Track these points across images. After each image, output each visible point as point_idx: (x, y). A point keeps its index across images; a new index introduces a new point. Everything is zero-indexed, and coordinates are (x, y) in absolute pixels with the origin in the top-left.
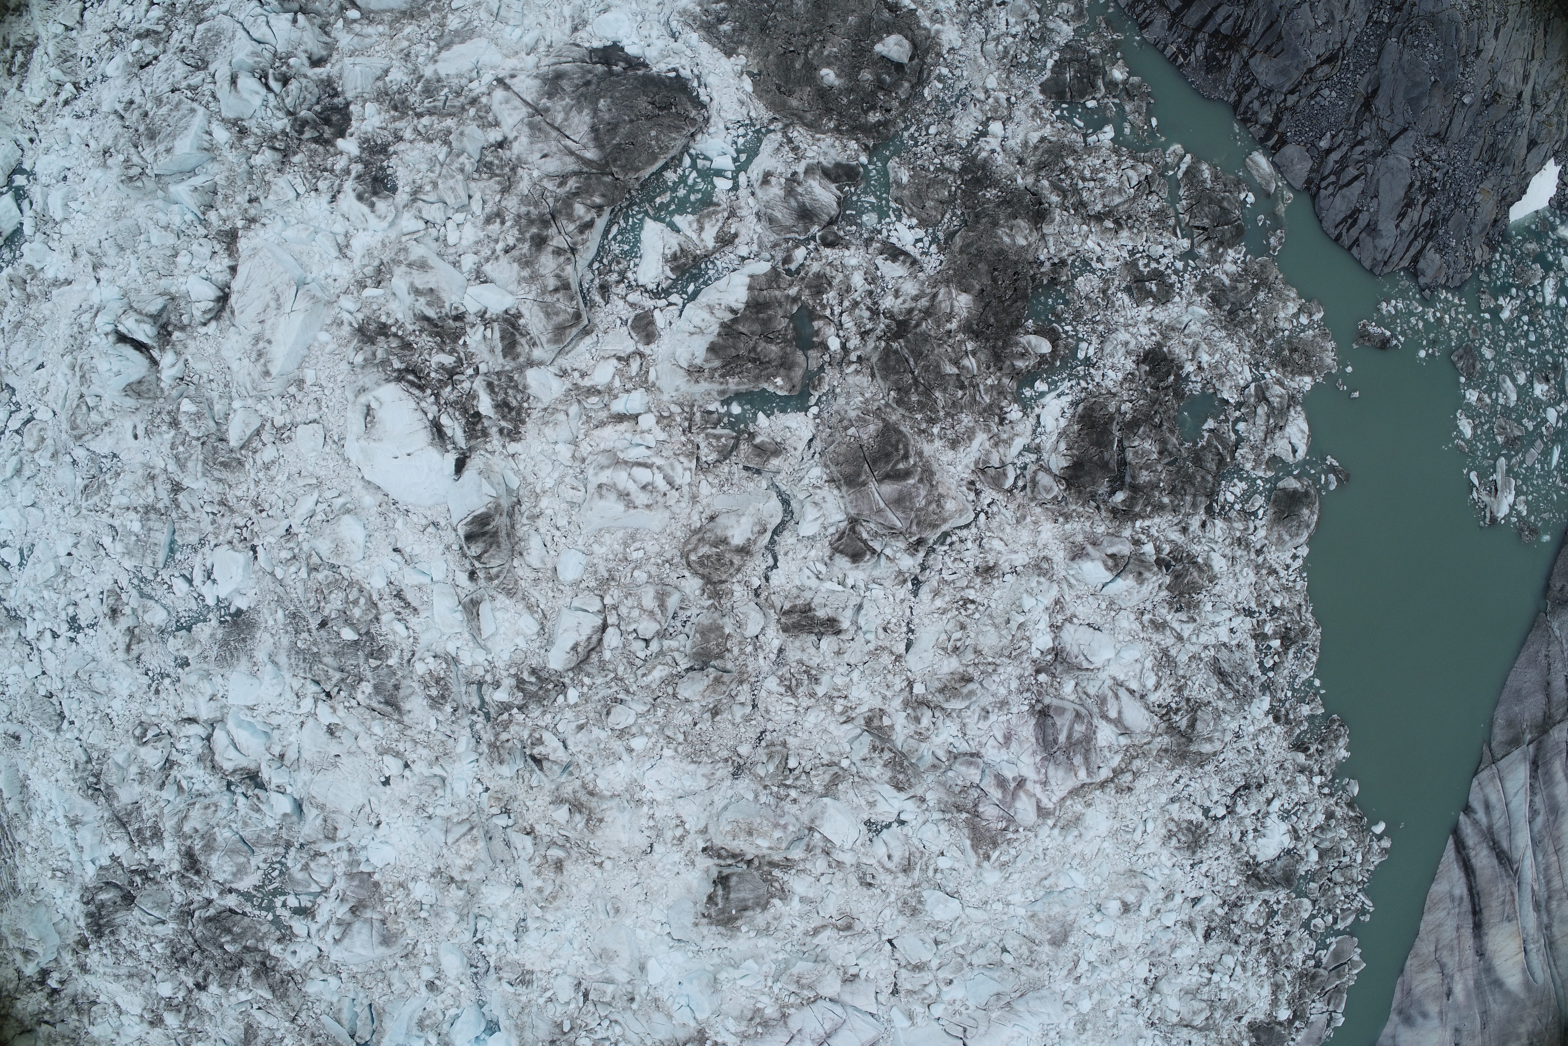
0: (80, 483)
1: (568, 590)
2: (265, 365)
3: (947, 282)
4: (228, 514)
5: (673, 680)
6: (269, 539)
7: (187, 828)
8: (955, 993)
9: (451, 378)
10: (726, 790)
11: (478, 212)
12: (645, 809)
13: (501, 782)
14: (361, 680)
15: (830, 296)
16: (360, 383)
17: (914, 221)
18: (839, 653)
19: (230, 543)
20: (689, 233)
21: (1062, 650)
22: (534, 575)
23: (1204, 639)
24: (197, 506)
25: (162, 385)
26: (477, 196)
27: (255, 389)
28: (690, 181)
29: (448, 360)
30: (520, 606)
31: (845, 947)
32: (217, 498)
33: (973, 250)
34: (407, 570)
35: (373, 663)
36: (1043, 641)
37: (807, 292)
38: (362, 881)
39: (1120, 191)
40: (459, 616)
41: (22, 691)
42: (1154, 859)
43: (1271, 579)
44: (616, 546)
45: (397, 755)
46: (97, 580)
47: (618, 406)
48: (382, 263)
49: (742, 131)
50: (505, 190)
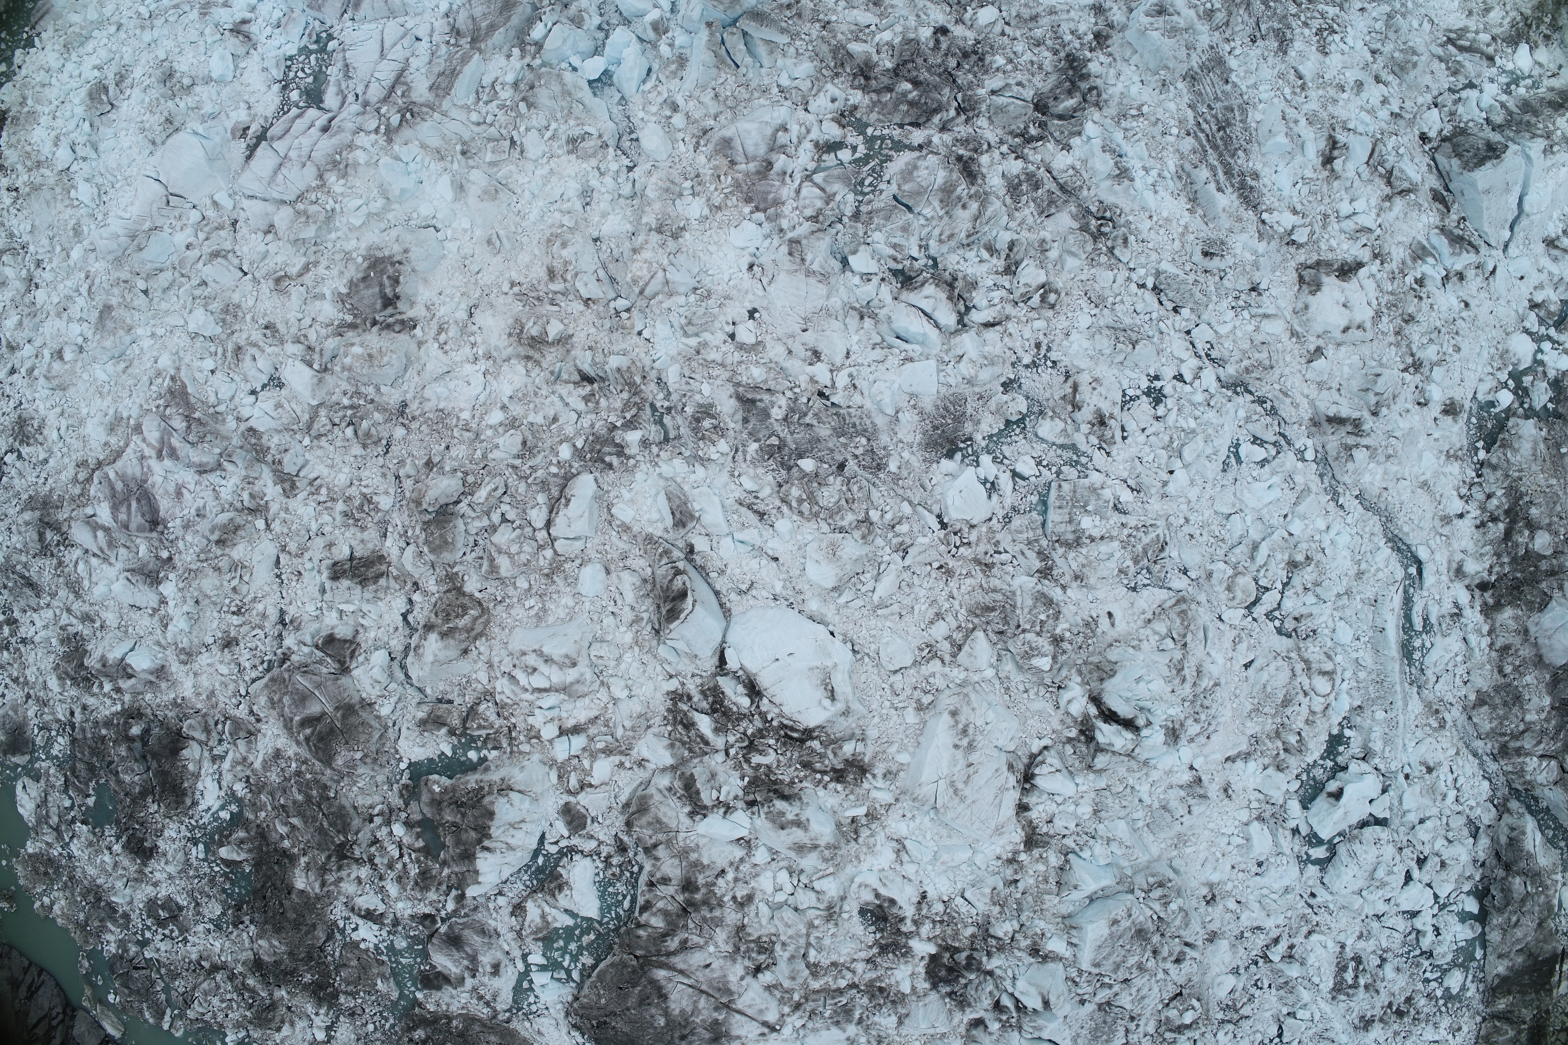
0: (1172, 551)
1: (593, 555)
2: (957, 722)
3: (318, 898)
4: (981, 556)
5: (469, 490)
6: (926, 540)
7: (974, 206)
8: (182, 238)
9: (751, 742)
10: (408, 388)
11: (761, 905)
12: (480, 352)
13: (624, 346)
14: (785, 419)
15: (414, 870)
16: (850, 719)
17: (362, 946)
18: (330, 545)
19: (973, 527)
20: (554, 912)
21: (151, 584)
22: (628, 562)
23: (48, 614)
24: (1020, 557)
25: (1079, 679)
26: (764, 921)
27: (966, 695)
28: (567, 957)
29: (756, 759)
30: (636, 529)
31: (280, 259)
32: (995, 571)
33: (304, 929)
34: (758, 542)
35: (774, 441)
36: (168, 589)
37: (434, 872)
38: (765, 200)
39: (206, 994)
40: (697, 506)
41: (1211, 307)
42: (48, 405)
43: (15, 674)
44: (553, 607)
45: (741, 347)
46: (1134, 451)
47: (578, 742)
48: (856, 840)
49: (534, 1008)
50: (741, 928)
